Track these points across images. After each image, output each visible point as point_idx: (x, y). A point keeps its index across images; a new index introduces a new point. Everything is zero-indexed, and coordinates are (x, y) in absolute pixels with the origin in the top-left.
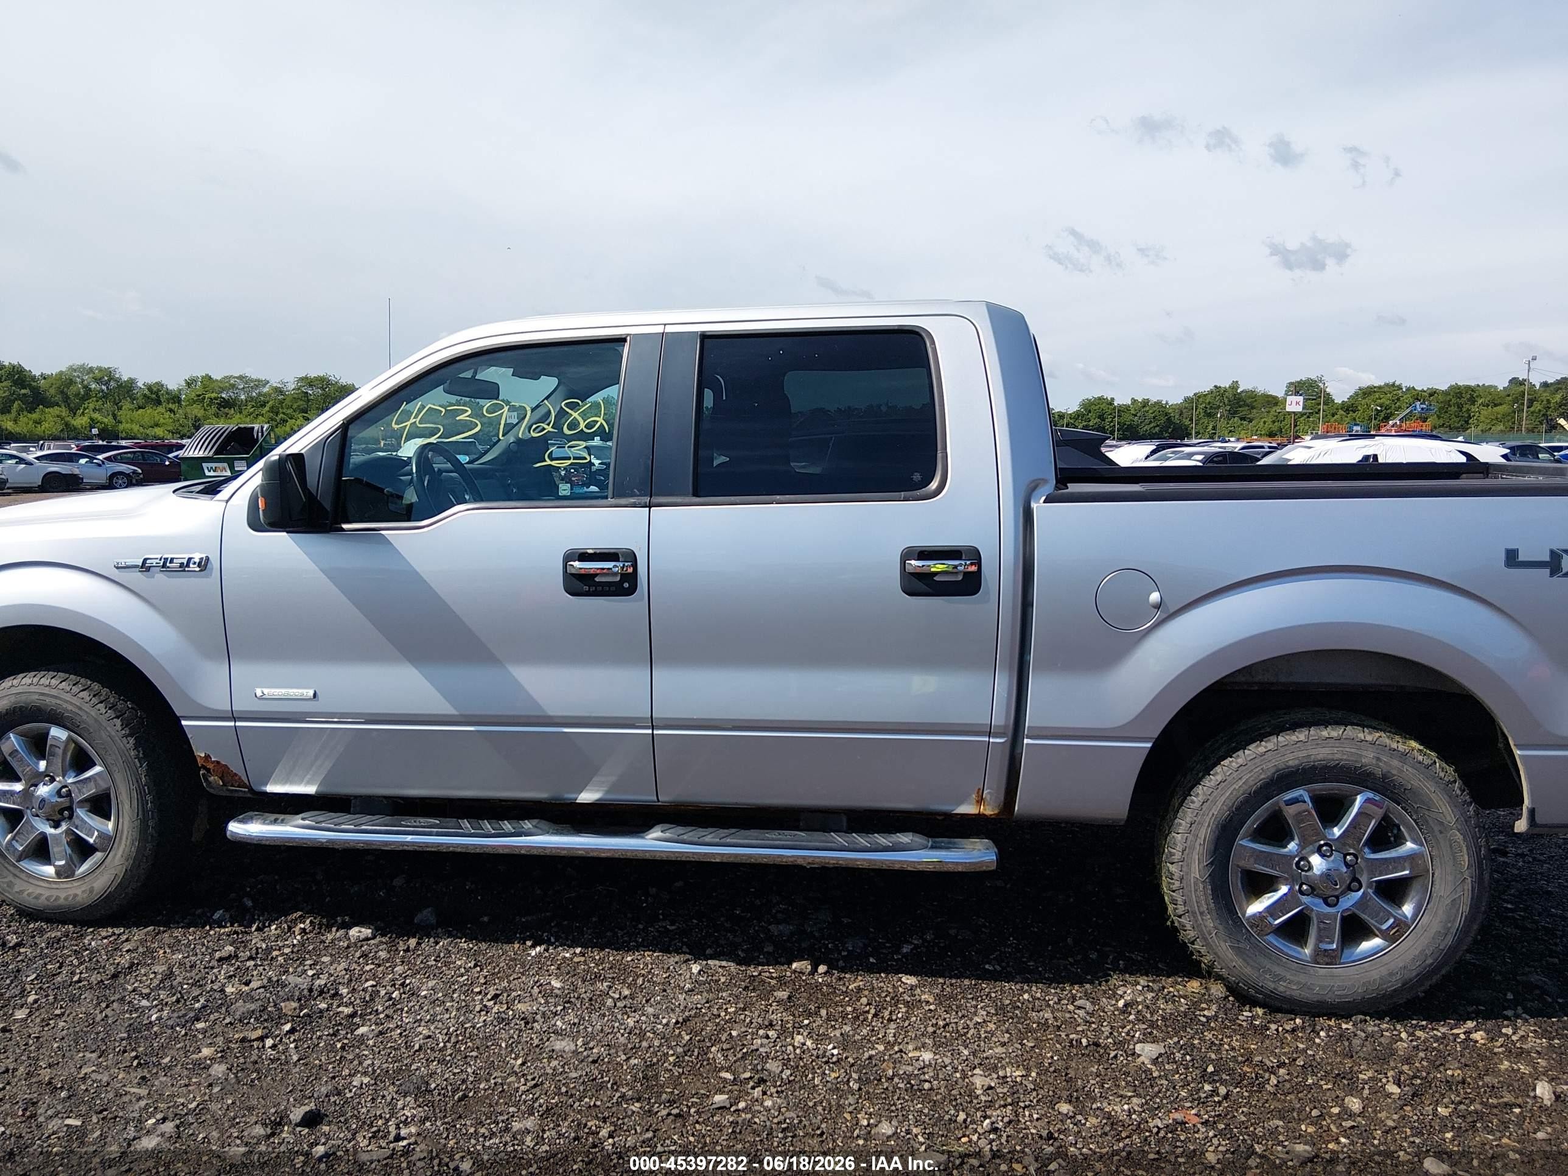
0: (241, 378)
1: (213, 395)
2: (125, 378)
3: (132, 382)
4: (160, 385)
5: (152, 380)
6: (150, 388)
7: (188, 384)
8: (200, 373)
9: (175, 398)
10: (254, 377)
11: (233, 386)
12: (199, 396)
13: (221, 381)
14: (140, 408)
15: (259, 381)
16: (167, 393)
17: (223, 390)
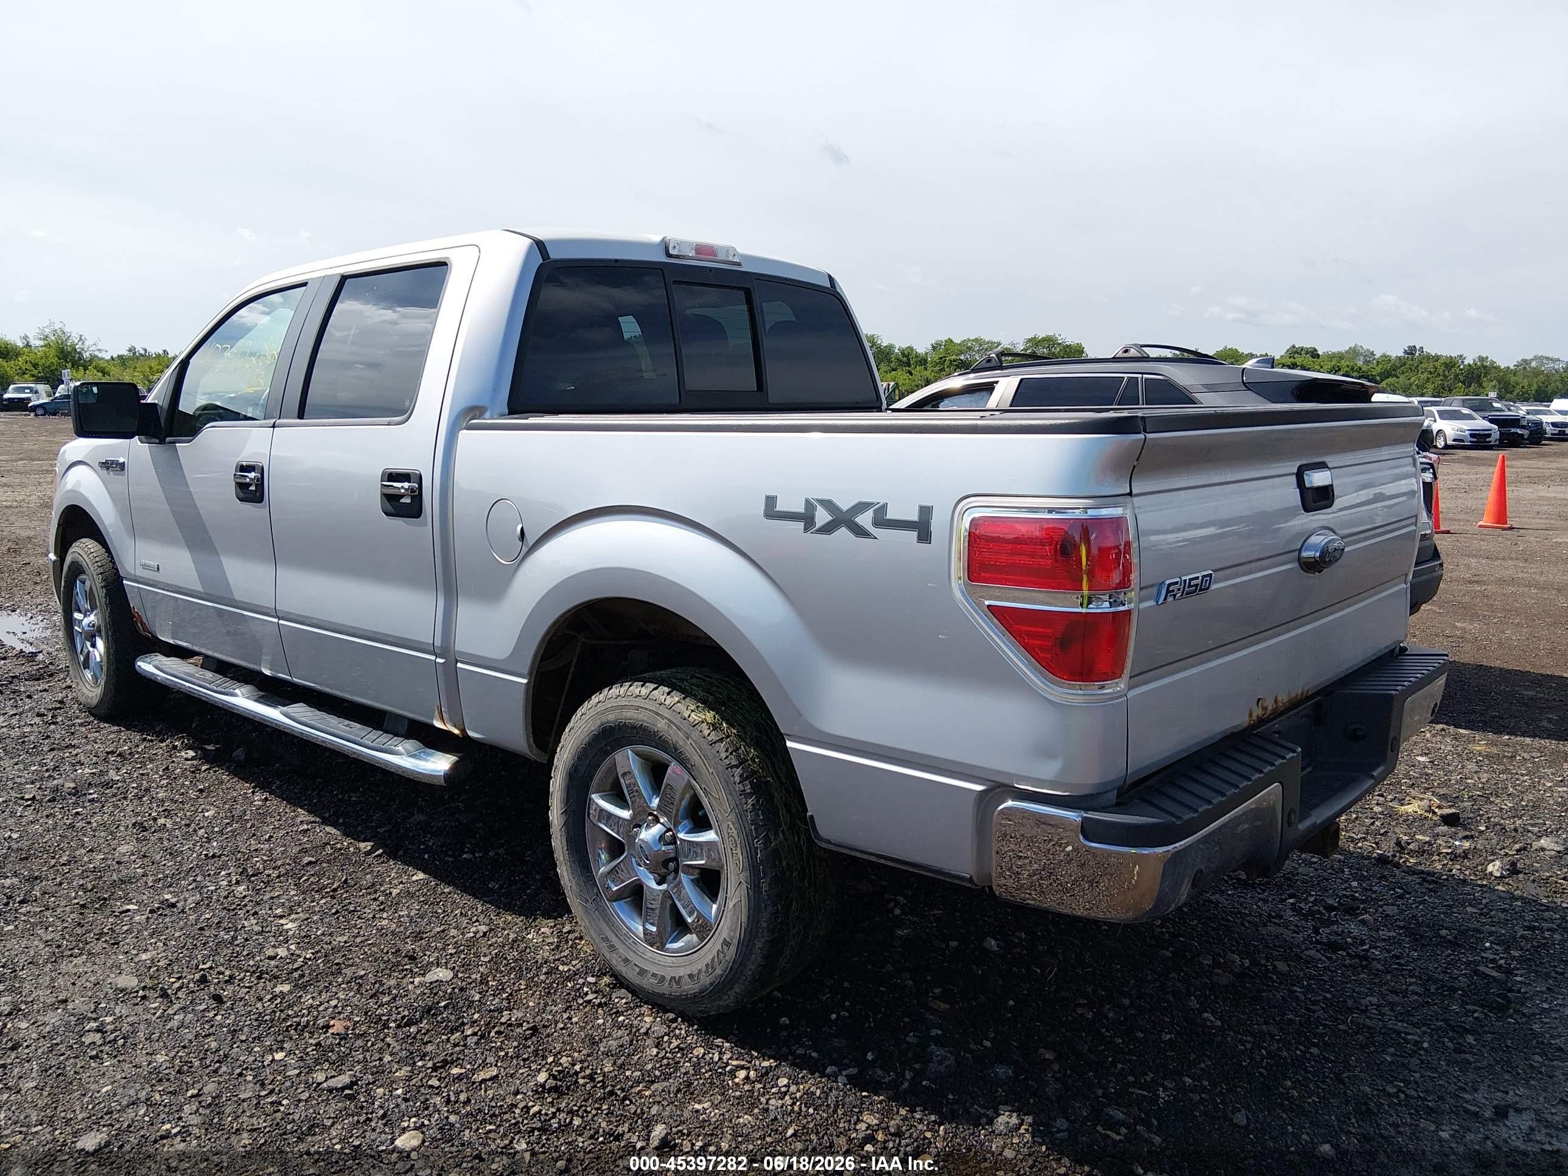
0: (976, 340)
1: (954, 357)
2: (884, 344)
3: (890, 347)
4: (911, 348)
5: (904, 346)
6: (903, 354)
7: (934, 348)
8: (944, 338)
9: (923, 361)
10: (987, 339)
11: (969, 348)
12: (941, 358)
13: (960, 344)
14: (894, 370)
15: (992, 343)
16: (916, 356)
17: (961, 353)
